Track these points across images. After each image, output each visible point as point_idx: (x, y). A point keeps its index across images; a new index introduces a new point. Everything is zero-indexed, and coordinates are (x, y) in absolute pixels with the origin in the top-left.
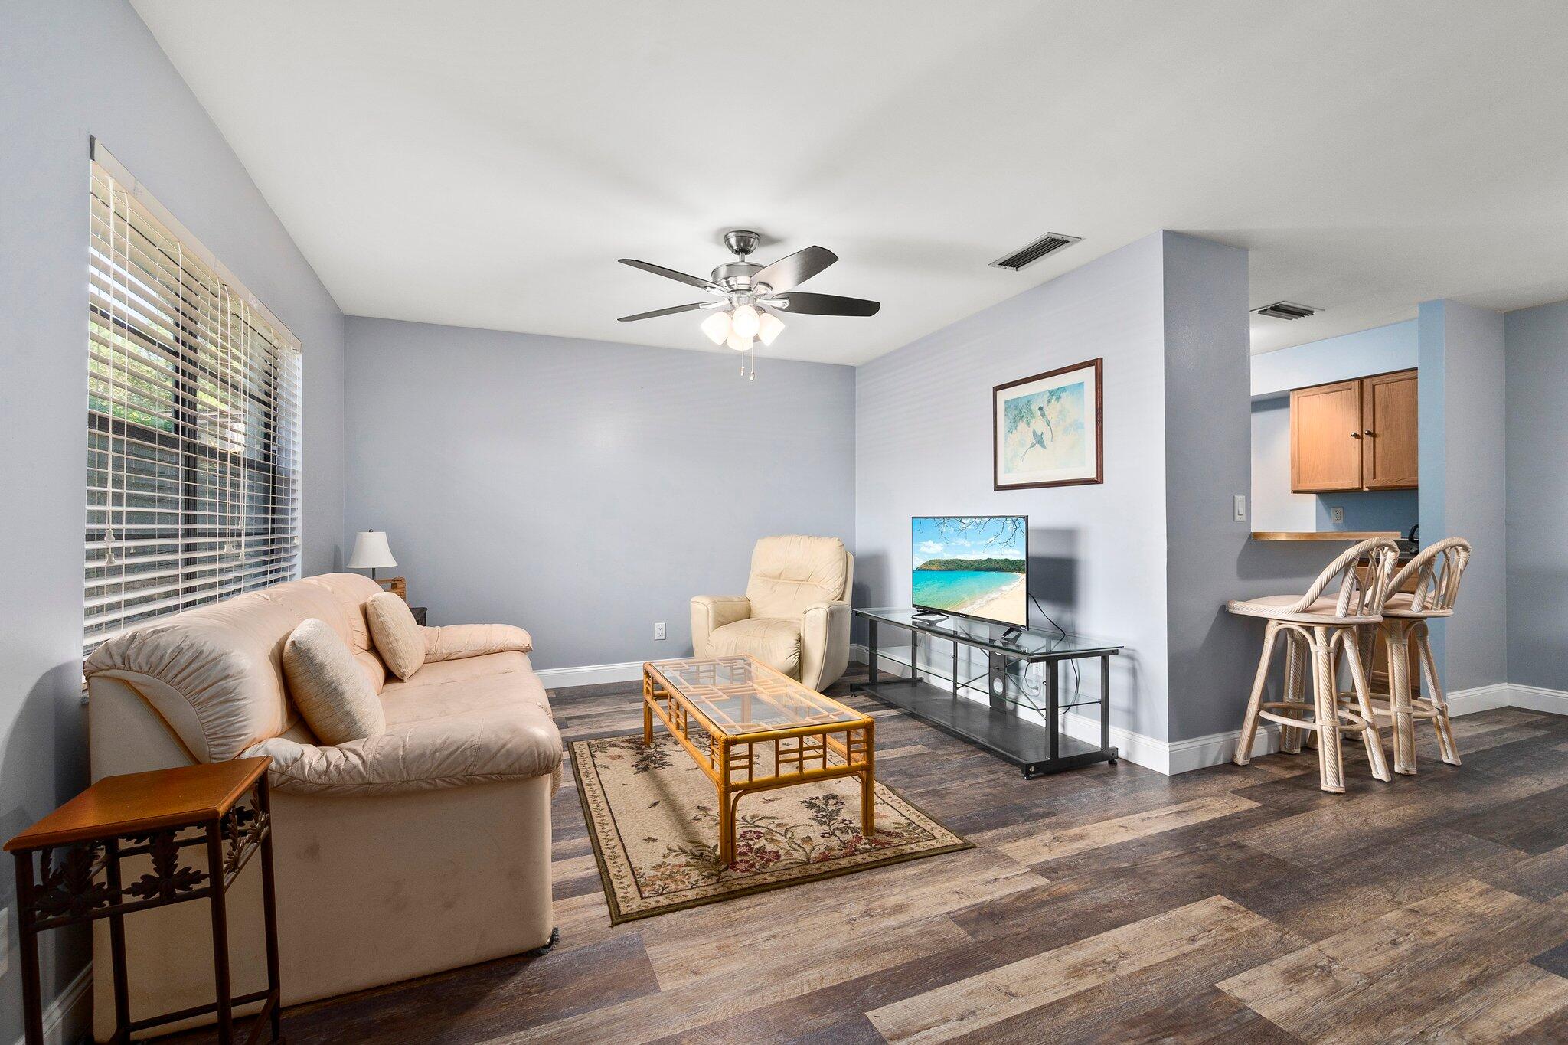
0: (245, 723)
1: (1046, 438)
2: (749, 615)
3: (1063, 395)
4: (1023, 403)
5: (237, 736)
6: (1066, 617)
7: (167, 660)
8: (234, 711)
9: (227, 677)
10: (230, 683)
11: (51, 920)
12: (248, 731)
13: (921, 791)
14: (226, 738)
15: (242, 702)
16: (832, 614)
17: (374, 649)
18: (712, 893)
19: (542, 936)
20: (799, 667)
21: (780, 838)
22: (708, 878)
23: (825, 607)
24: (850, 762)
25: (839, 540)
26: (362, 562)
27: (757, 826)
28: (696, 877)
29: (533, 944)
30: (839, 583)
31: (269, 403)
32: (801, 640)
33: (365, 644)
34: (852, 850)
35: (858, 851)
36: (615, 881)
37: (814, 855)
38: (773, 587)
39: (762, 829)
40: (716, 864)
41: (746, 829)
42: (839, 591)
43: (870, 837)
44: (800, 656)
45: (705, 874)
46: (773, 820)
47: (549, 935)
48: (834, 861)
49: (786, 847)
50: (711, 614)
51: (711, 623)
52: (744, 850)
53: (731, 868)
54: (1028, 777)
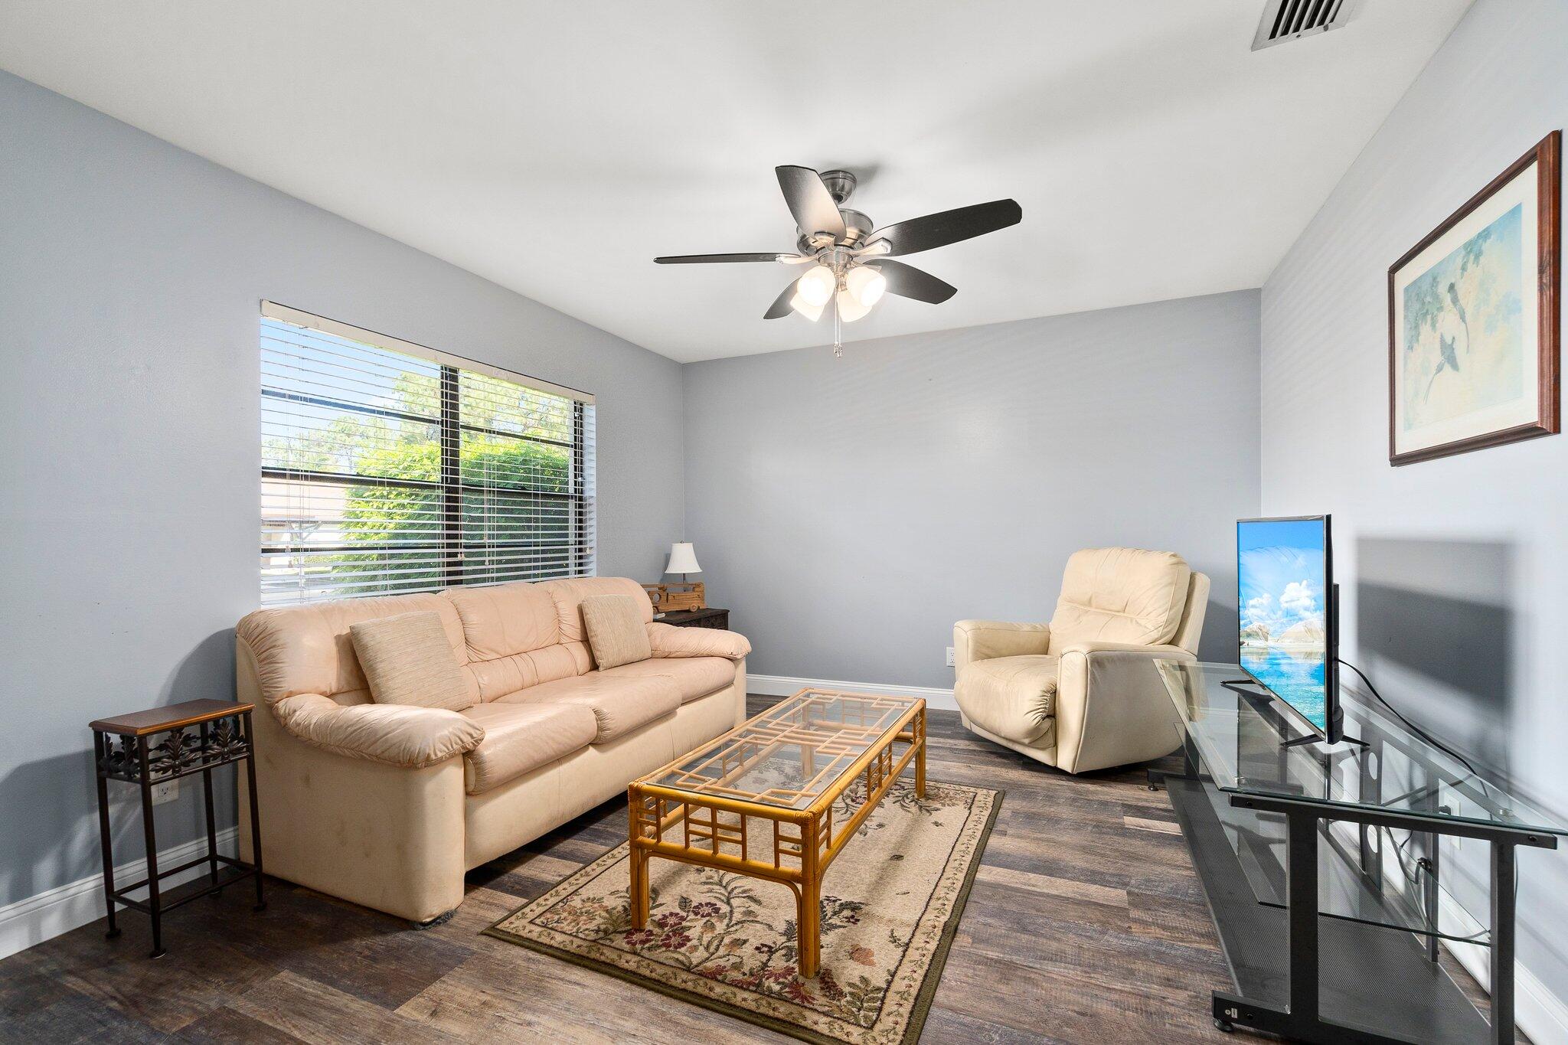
0: (282, 679)
1: (1460, 351)
2: (1045, 649)
3: (1486, 246)
4: (1425, 286)
5: (275, 687)
6: (1496, 734)
7: (251, 630)
8: (273, 671)
9: (274, 646)
10: (274, 651)
11: (121, 775)
12: (283, 685)
13: (993, 954)
14: (270, 687)
15: (281, 665)
16: (1098, 662)
17: (586, 640)
18: (572, 948)
19: (417, 911)
20: (1053, 729)
21: (720, 927)
22: (597, 931)
23: (1085, 651)
24: (777, 864)
25: (1174, 556)
26: (675, 568)
27: (728, 903)
28: (592, 926)
29: (410, 916)
30: (1164, 618)
31: (578, 447)
32: (1055, 692)
33: (578, 636)
34: (754, 983)
35: (757, 987)
36: (547, 896)
37: (709, 964)
38: (1079, 616)
39: (725, 909)
40: (627, 922)
41: (713, 901)
42: (1165, 630)
43: (801, 980)
44: (1052, 714)
45: (603, 927)
46: (752, 904)
47: (429, 917)
48: (713, 984)
49: (706, 939)
50: (970, 643)
51: (970, 655)
52: (671, 921)
53: (629, 933)
54: (1226, 1025)
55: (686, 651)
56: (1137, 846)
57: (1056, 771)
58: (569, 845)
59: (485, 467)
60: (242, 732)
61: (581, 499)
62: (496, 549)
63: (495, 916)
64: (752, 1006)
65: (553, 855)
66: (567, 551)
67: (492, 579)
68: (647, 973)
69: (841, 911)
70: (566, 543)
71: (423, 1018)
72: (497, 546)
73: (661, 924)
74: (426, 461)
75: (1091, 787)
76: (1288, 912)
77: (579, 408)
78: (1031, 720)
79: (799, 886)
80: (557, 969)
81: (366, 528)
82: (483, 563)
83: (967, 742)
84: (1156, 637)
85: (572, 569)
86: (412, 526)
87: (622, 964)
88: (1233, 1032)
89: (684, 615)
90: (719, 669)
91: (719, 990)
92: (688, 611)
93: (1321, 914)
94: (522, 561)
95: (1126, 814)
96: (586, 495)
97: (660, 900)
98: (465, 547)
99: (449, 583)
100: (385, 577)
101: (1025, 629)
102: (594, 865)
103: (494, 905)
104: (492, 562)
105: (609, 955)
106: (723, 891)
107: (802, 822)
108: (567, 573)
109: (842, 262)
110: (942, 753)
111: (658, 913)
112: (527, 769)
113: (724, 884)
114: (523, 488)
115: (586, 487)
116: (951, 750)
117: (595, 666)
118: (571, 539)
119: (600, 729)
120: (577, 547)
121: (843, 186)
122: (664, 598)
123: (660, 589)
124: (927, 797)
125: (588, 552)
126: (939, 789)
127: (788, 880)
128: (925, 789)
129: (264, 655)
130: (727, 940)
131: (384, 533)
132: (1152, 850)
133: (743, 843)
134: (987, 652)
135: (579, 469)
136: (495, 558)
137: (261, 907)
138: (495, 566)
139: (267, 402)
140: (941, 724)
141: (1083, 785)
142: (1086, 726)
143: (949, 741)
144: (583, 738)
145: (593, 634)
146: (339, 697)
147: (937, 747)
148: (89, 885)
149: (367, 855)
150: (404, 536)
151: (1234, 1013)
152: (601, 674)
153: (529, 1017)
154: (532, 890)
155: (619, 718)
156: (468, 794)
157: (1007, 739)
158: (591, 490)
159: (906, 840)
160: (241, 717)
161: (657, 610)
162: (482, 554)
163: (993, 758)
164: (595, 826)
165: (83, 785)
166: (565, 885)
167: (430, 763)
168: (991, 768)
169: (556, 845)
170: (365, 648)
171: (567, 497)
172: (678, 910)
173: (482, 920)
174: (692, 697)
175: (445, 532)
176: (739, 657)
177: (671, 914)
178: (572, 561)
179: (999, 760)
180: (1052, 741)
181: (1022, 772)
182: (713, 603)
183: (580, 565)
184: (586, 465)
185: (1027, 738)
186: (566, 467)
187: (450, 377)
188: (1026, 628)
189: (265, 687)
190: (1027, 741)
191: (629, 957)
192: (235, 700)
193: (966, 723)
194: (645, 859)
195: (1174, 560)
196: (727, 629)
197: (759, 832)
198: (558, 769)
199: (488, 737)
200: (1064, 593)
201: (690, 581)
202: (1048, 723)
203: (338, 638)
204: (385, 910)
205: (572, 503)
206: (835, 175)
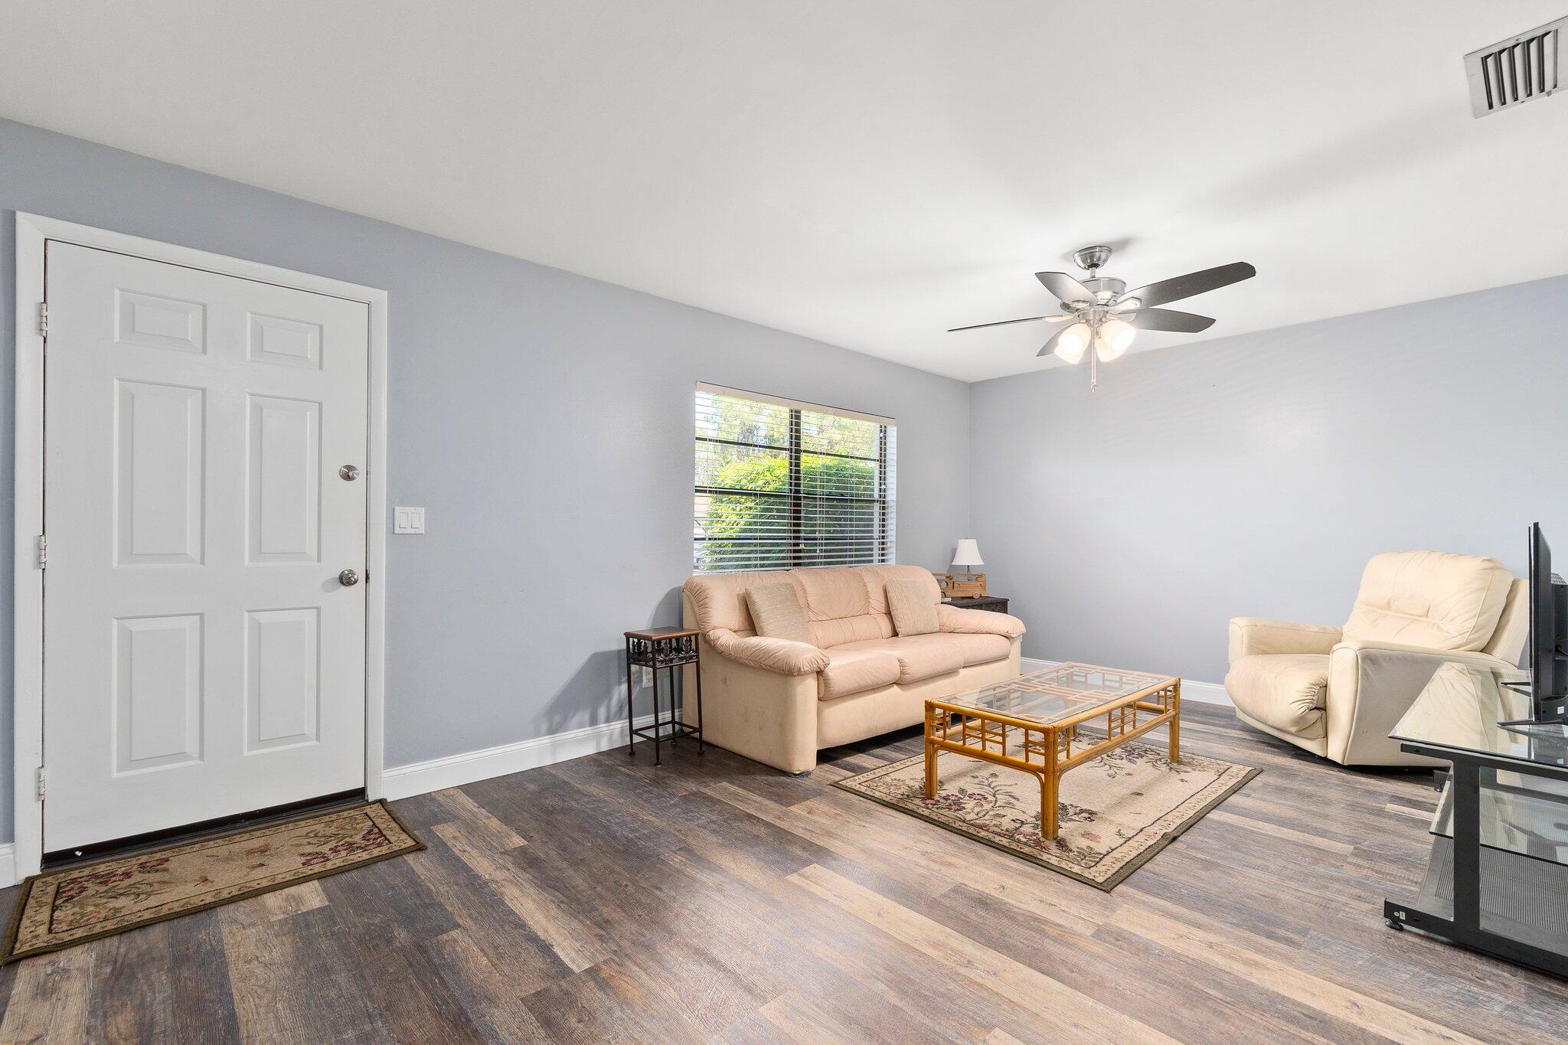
0: (711, 618)
7: (693, 587)
8: (706, 612)
9: (707, 597)
10: (707, 600)
12: (710, 622)
14: (705, 622)
15: (710, 609)
16: (1370, 659)
17: (889, 613)
18: (888, 799)
19: (791, 767)
20: (1324, 721)
21: (987, 807)
22: (903, 795)
23: (1356, 647)
24: (1027, 759)
25: (1489, 560)
26: (961, 560)
27: (994, 796)
28: (900, 792)
29: (787, 769)
30: (1472, 623)
31: (882, 461)
32: (1326, 686)
33: (882, 608)
34: (1010, 835)
35: (1011, 837)
36: (868, 773)
37: (977, 821)
38: (1376, 620)
39: (991, 798)
40: (922, 794)
41: (983, 793)
42: (1472, 636)
43: (1042, 839)
44: (1322, 707)
45: (906, 793)
46: (1010, 799)
47: (798, 771)
48: (980, 830)
49: (977, 810)
50: (1245, 638)
51: (1244, 649)
52: (953, 798)
53: (923, 799)
54: (1396, 925)
55: (967, 628)
56: (1389, 824)
57: (1326, 761)
58: (879, 751)
59: (819, 480)
60: (693, 647)
61: (884, 502)
62: (824, 541)
63: (837, 778)
64: (1007, 845)
65: (869, 755)
66: (872, 544)
67: (821, 563)
68: (936, 818)
69: (1080, 813)
70: (872, 538)
71: (804, 813)
72: (825, 539)
73: (946, 798)
74: (766, 473)
75: (1363, 779)
76: (1453, 840)
77: (883, 430)
78: (1298, 709)
79: (1043, 776)
80: (879, 808)
81: (724, 524)
82: (815, 551)
83: (1240, 732)
84: (1461, 642)
85: (876, 558)
86: (756, 523)
87: (920, 811)
88: (1401, 929)
89: (969, 600)
90: (998, 645)
91: (983, 834)
92: (972, 598)
93: (1482, 845)
94: (833, 551)
95: (1391, 802)
96: (888, 499)
97: (944, 787)
98: (805, 539)
99: (795, 565)
100: (756, 559)
101: (1311, 630)
102: (898, 763)
103: (832, 773)
104: (821, 551)
105: (910, 806)
106: (991, 790)
107: (1045, 731)
108: (872, 561)
109: (1097, 318)
110: (1209, 736)
111: (944, 793)
112: (855, 690)
113: (992, 786)
114: (842, 495)
115: (888, 493)
116: (1220, 736)
117: (895, 634)
118: (876, 534)
119: (902, 673)
120: (881, 540)
121: (1100, 257)
122: (951, 585)
123: (947, 577)
124: (1180, 762)
125: (889, 545)
126: (1194, 759)
127: (1034, 771)
128: (1178, 755)
129: (701, 603)
130: (991, 813)
131: (737, 528)
132: (1402, 828)
133: (1003, 743)
134: (1263, 646)
135: (883, 479)
136: (823, 548)
137: (701, 754)
138: (823, 554)
139: (699, 444)
140: (1218, 716)
141: (1355, 777)
142: (1358, 718)
143: (1221, 729)
144: (891, 678)
145: (894, 608)
146: (739, 633)
147: (1205, 732)
148: (620, 725)
149: (761, 729)
150: (751, 531)
151: (1402, 916)
152: (900, 639)
153: (866, 825)
154: (858, 770)
155: (915, 669)
156: (819, 699)
157: (1272, 727)
158: (891, 496)
159: (1150, 785)
160: (693, 638)
161: (944, 594)
162: (816, 545)
163: (1263, 746)
164: (898, 744)
165: (615, 669)
166: (879, 770)
167: (800, 673)
168: (1256, 753)
169: (872, 749)
170: (754, 603)
171: (874, 501)
172: (957, 794)
173: (828, 779)
174: (975, 662)
175: (792, 528)
176: (1014, 636)
177: (953, 795)
178: (876, 552)
179: (1270, 748)
180: (1321, 732)
181: (1290, 760)
182: (994, 593)
183: (883, 555)
184: (888, 475)
185: (1294, 726)
186: (872, 478)
187: (796, 417)
188: (1314, 628)
189: (700, 621)
190: (1293, 730)
191: (924, 809)
192: (681, 627)
193: (1240, 715)
194: (936, 751)
195: (1487, 565)
196: (1006, 612)
197: (1016, 738)
198: (873, 695)
199: (832, 664)
200: (1362, 595)
201: (973, 572)
202: (1316, 714)
203: (738, 595)
204: (771, 764)
205: (876, 507)
206: (1092, 251)
